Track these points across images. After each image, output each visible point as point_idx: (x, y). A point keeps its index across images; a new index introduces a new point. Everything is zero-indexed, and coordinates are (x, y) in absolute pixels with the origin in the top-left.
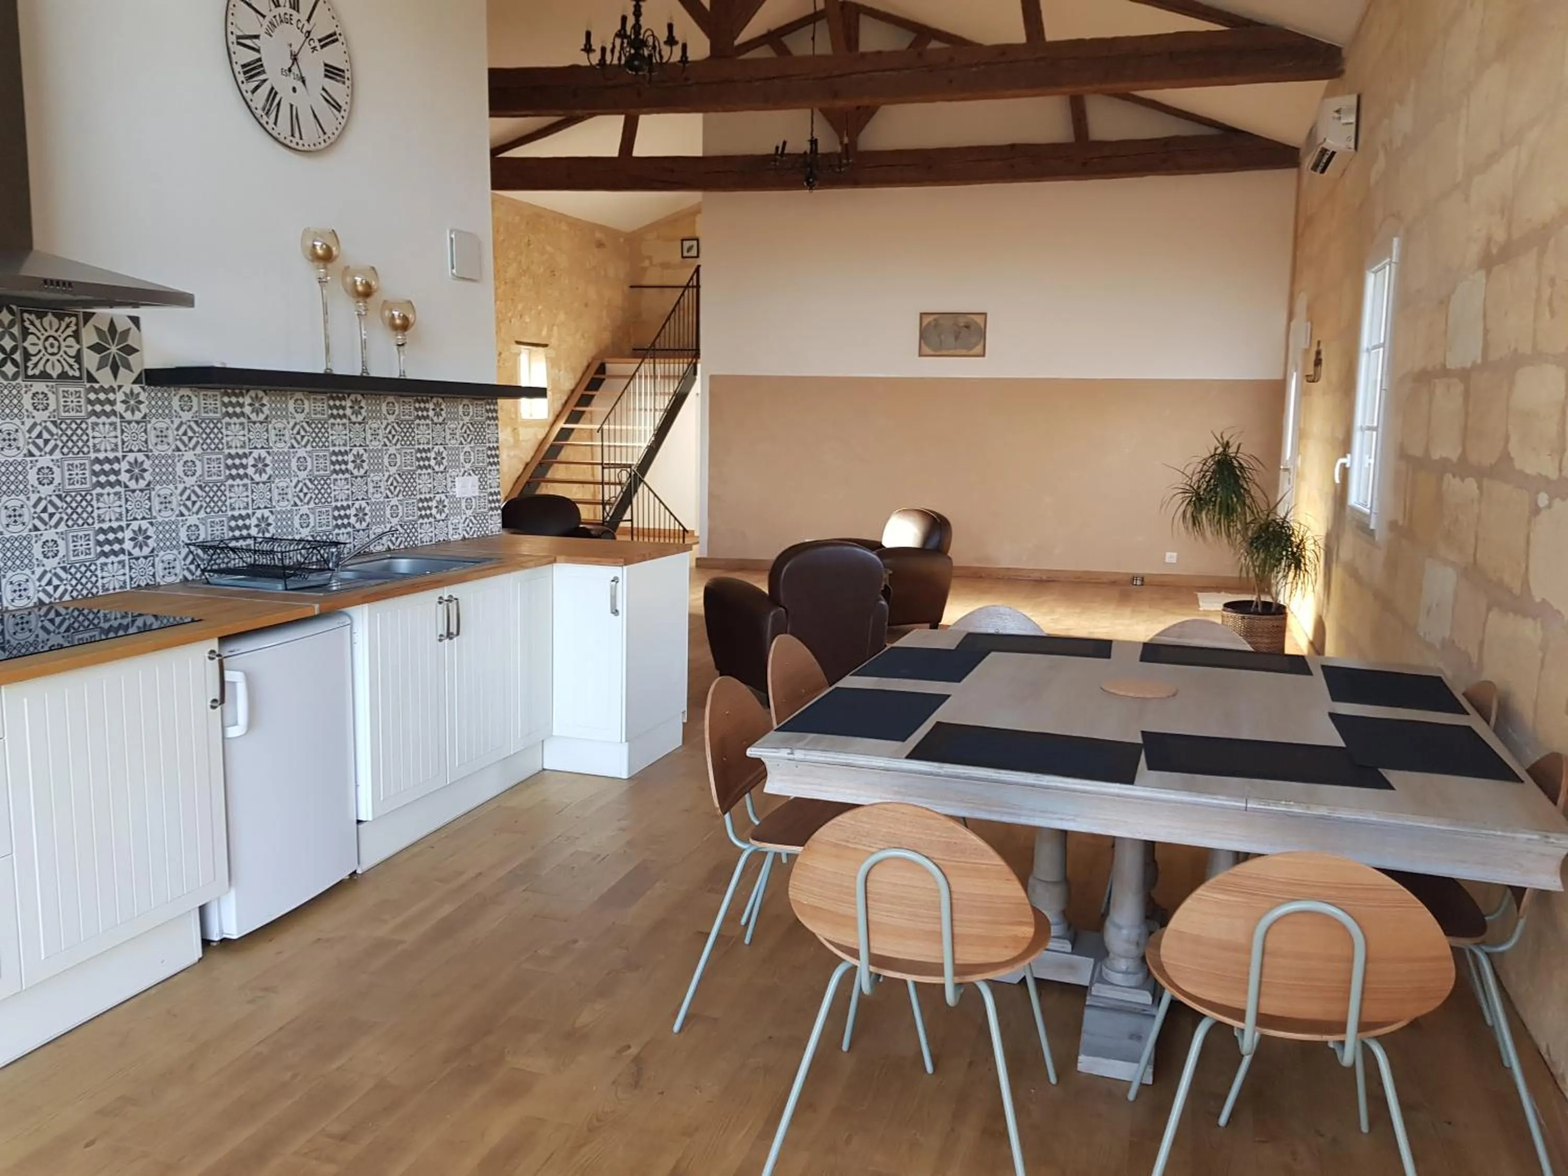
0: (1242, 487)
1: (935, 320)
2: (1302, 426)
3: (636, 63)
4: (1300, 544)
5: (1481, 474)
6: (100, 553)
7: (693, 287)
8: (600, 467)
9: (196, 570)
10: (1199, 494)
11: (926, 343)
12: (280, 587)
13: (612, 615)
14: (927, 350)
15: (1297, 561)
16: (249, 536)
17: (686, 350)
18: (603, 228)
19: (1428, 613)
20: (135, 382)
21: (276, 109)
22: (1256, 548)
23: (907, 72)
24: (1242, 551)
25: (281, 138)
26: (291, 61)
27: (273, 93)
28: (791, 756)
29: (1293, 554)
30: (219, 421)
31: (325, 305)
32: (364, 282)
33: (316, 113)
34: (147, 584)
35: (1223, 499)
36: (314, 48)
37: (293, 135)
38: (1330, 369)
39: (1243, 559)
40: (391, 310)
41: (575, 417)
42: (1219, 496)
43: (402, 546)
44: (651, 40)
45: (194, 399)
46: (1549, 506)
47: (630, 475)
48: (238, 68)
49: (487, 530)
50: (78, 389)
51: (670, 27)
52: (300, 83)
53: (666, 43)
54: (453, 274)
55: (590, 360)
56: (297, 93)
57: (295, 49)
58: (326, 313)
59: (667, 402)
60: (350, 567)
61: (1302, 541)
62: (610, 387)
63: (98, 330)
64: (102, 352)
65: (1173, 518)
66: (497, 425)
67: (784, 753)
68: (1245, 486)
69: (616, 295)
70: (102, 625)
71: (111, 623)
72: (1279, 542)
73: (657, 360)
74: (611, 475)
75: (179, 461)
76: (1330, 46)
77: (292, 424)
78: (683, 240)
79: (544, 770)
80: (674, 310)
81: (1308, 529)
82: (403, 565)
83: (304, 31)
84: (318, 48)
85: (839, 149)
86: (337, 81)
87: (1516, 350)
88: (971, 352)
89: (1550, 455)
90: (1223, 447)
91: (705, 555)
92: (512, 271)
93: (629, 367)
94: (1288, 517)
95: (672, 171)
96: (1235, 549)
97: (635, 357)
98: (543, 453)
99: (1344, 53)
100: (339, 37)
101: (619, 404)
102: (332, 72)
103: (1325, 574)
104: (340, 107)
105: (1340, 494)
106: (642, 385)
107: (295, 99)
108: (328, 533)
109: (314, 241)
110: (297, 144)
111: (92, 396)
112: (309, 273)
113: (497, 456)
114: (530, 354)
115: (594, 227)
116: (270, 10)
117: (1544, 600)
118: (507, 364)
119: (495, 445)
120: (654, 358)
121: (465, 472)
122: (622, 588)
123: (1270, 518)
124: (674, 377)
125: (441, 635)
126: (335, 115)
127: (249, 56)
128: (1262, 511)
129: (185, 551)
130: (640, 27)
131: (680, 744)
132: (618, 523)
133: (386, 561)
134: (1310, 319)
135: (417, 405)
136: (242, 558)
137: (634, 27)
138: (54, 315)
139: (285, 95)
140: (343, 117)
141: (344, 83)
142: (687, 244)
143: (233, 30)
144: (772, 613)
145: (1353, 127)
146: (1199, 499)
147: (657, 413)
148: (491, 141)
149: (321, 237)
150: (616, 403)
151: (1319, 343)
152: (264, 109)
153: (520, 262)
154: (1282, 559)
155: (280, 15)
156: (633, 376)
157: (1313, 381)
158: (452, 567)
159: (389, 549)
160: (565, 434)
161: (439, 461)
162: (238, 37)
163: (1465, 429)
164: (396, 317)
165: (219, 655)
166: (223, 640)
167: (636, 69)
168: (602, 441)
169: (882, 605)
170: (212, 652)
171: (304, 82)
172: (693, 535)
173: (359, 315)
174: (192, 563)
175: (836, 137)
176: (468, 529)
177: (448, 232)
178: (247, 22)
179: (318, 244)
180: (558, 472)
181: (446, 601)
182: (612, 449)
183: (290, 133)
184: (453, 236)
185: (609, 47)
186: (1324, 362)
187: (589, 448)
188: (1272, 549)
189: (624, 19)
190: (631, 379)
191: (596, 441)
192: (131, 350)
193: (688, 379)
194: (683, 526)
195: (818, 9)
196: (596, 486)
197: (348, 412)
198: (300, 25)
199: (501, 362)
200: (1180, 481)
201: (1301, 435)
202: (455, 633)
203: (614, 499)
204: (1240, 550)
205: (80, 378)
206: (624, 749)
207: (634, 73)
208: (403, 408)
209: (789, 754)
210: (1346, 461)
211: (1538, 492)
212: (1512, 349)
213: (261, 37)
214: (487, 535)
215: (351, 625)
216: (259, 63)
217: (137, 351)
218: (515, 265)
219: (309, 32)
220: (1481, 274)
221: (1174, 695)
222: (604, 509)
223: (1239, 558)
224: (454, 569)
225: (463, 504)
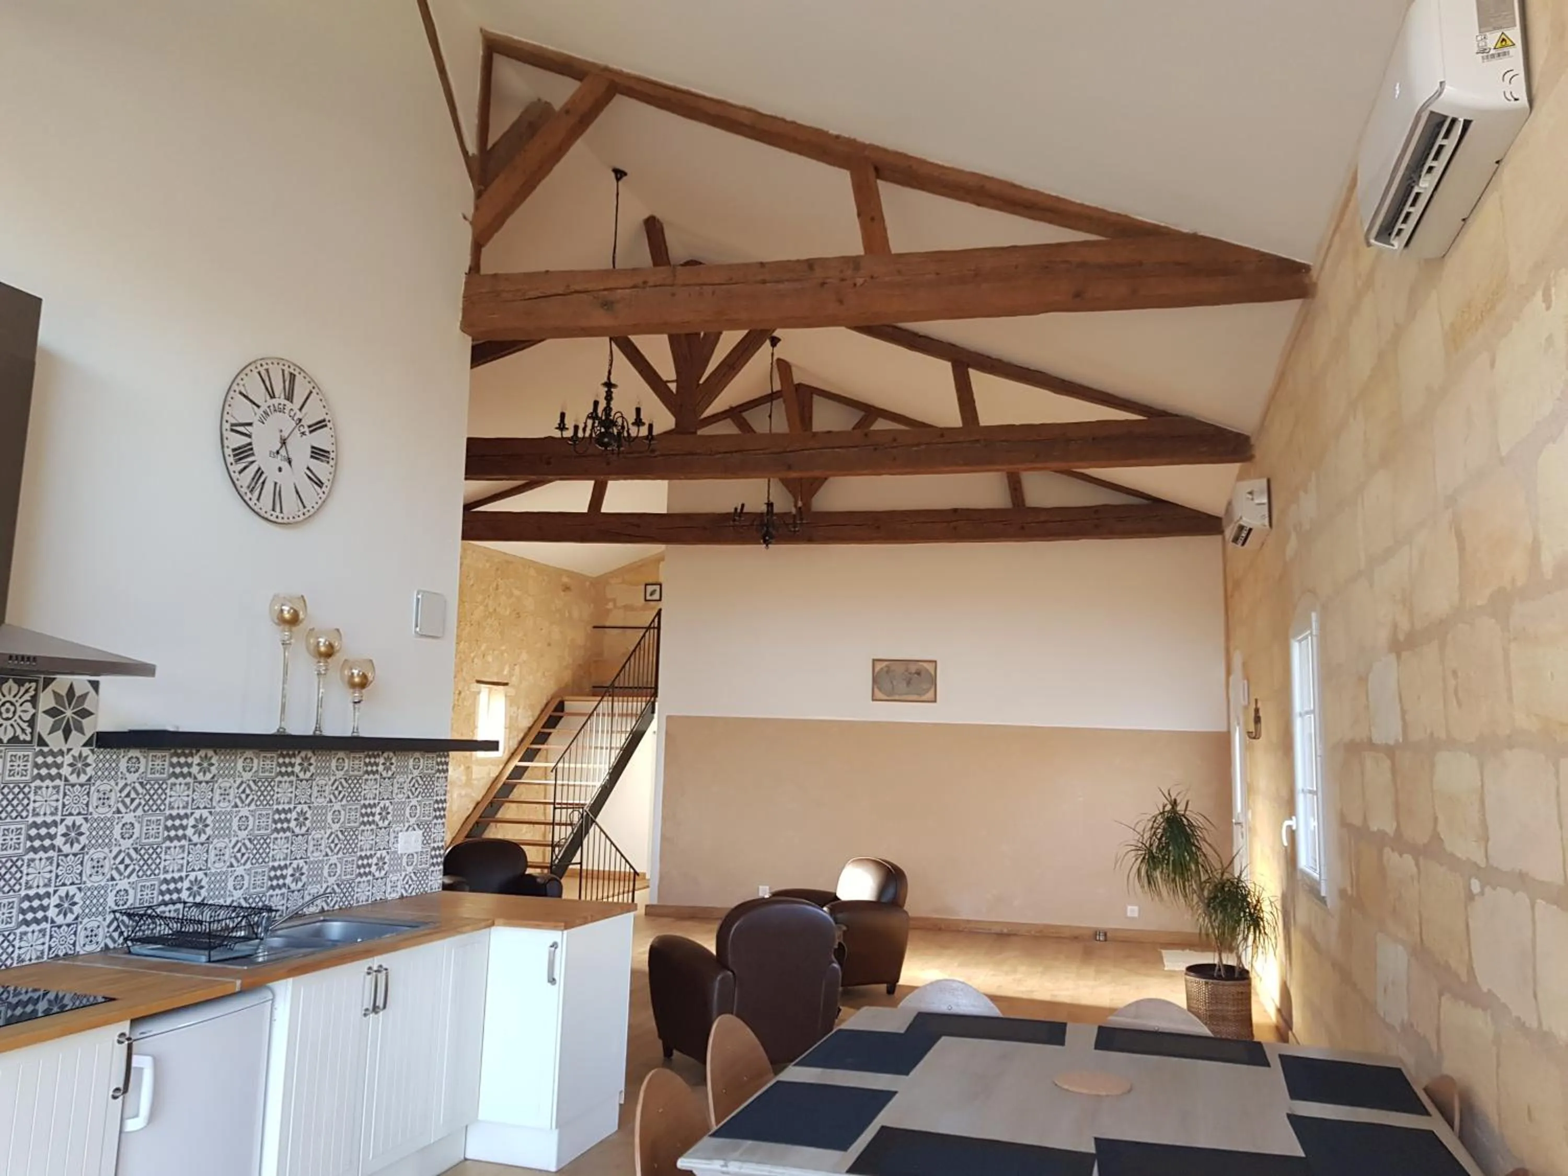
0: (1194, 845)
1: (887, 666)
2: (1249, 780)
3: (606, 440)
4: (1256, 905)
5: (1418, 852)
6: (22, 921)
7: (654, 628)
8: (552, 806)
9: (119, 937)
10: (1152, 853)
11: (880, 689)
12: (204, 959)
13: (549, 984)
14: (879, 695)
15: (1256, 922)
16: (179, 901)
17: (645, 688)
18: (571, 574)
19: (1385, 990)
20: (85, 745)
21: (259, 489)
22: (1213, 908)
23: (856, 449)
24: (1199, 911)
25: (262, 513)
26: (280, 445)
27: (260, 473)
28: (724, 1169)
29: (1250, 914)
30: (164, 781)
31: (286, 666)
32: (327, 643)
33: (299, 490)
34: (66, 954)
35: (1177, 857)
36: (303, 433)
37: (274, 510)
38: (1269, 726)
39: (1201, 920)
40: (351, 669)
41: (530, 755)
42: (1171, 854)
43: (337, 907)
44: (620, 421)
45: (142, 760)
46: (1482, 893)
47: (582, 815)
48: (228, 452)
49: (427, 886)
50: (26, 753)
51: (638, 410)
52: (286, 464)
53: (633, 424)
54: (416, 632)
55: (549, 698)
56: (282, 473)
57: (285, 434)
58: (286, 673)
59: (623, 741)
60: (280, 932)
61: (1258, 901)
62: (568, 725)
63: (56, 694)
64: (56, 716)
65: (1128, 876)
66: (446, 778)
67: (717, 1165)
68: (1196, 843)
69: (579, 635)
70: (10, 1000)
71: (21, 997)
72: (1236, 903)
73: (616, 699)
74: (562, 815)
75: (117, 823)
76: (1238, 435)
77: (238, 782)
78: (646, 585)
79: (466, 1159)
80: (634, 651)
81: (1263, 889)
82: (335, 929)
83: (296, 418)
84: (307, 433)
85: (794, 511)
86: (322, 461)
87: (1432, 734)
88: (924, 698)
89: (1475, 841)
90: (1171, 804)
91: (655, 902)
92: (479, 613)
93: (587, 705)
94: (1243, 876)
95: (638, 526)
96: (1192, 909)
97: (594, 695)
98: (495, 791)
99: (1253, 441)
100: (328, 424)
101: (575, 743)
102: (318, 453)
103: (1285, 938)
104: (322, 483)
105: (1291, 857)
106: (601, 723)
107: (278, 478)
108: (261, 895)
109: (283, 605)
110: (277, 517)
111: (40, 760)
112: (274, 634)
113: (444, 809)
114: (490, 692)
115: (560, 572)
116: (266, 401)
117: (1489, 991)
118: (465, 703)
119: (443, 798)
120: (612, 695)
121: (409, 826)
122: (561, 954)
123: (1224, 877)
124: (632, 715)
125: (367, 1010)
126: (316, 491)
127: (239, 441)
128: (1216, 870)
129: (110, 917)
130: (611, 409)
131: (616, 1128)
132: (568, 865)
133: (318, 924)
134: (1247, 678)
135: (367, 760)
136: (168, 925)
137: (605, 410)
138: (15, 681)
139: (271, 475)
140: (324, 493)
141: (328, 462)
142: (650, 589)
143: (228, 419)
144: (719, 978)
145: (1266, 507)
146: (1152, 857)
147: (613, 751)
148: (465, 498)
149: (290, 601)
150: (573, 741)
151: (1256, 701)
152: (248, 487)
153: (487, 606)
154: (1240, 920)
155: (274, 405)
156: (591, 714)
157: (1254, 738)
158: (387, 933)
159: (323, 911)
160: (519, 772)
161: (384, 816)
162: (232, 425)
163: (1397, 805)
164: (355, 675)
165: (129, 1039)
166: (134, 1022)
167: (606, 445)
168: (556, 780)
169: (834, 968)
170: (123, 1035)
171: (290, 462)
172: (644, 878)
173: (319, 674)
174: (115, 930)
175: (792, 499)
176: (407, 886)
177: (415, 593)
178: (242, 411)
179: (286, 608)
180: (509, 811)
181: (376, 971)
182: (565, 788)
183: (271, 507)
184: (420, 596)
185: (581, 426)
186: (1263, 720)
187: (542, 787)
188: (1229, 910)
189: (596, 403)
190: (589, 718)
191: (550, 780)
192: (86, 713)
193: (645, 717)
194: (634, 869)
195: (774, 390)
196: (548, 827)
197: (297, 769)
198: (292, 414)
199: (460, 700)
200: (1132, 838)
201: (1249, 790)
202: (381, 1006)
203: (564, 841)
204: (1197, 910)
205: (31, 742)
206: (554, 1136)
207: (603, 448)
208: (352, 764)
209: (722, 1166)
210: (1292, 823)
211: (1470, 879)
212: (1428, 731)
213: (254, 425)
214: (426, 892)
215: (273, 1000)
216: (250, 447)
217: (91, 714)
218: (482, 608)
219: (300, 420)
220: (1393, 657)
221: (1130, 1091)
222: (553, 851)
223: (1198, 920)
224: (388, 936)
225: (405, 860)
